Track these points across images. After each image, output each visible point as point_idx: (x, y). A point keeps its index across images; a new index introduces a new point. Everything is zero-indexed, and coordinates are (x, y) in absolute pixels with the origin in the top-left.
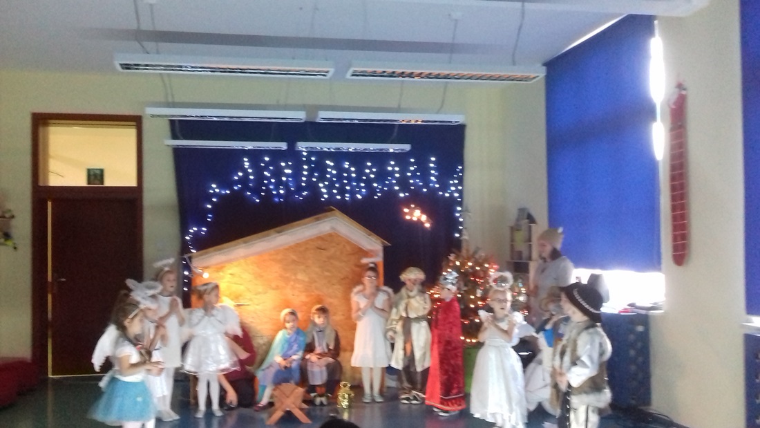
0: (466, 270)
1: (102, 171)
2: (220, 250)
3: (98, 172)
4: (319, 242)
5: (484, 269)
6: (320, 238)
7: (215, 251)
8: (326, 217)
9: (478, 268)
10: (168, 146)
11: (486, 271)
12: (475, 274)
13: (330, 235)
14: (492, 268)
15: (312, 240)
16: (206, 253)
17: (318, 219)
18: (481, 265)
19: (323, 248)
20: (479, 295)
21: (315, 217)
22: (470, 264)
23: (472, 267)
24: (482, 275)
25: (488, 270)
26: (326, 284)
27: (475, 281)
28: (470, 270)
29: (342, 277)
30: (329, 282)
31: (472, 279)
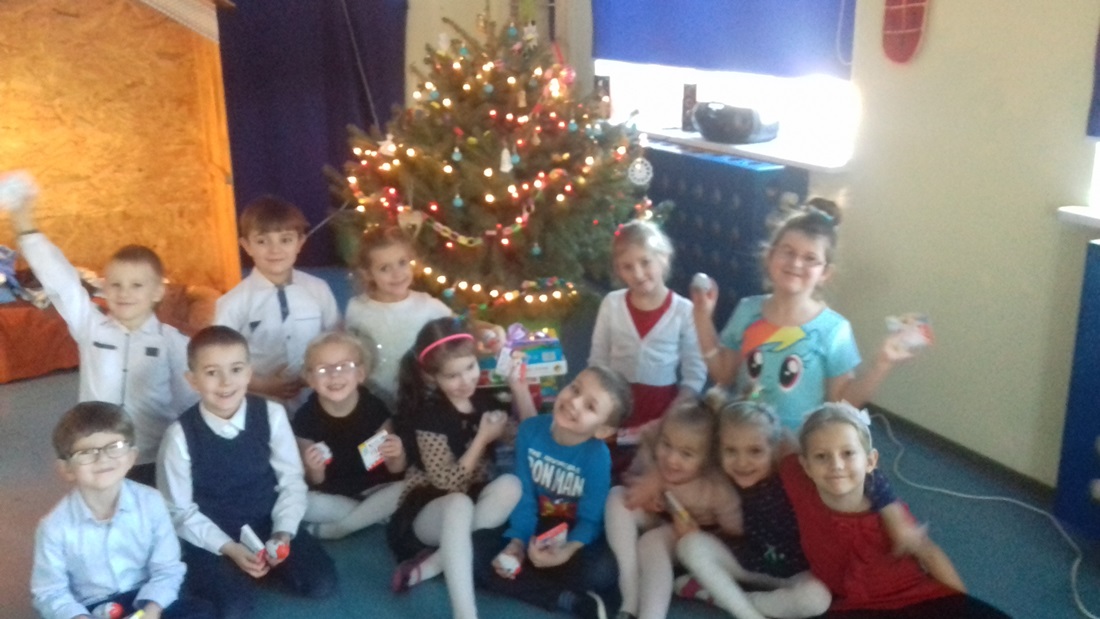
0: (477, 86)
5: (532, 83)
9: (512, 80)
11: (534, 90)
12: (502, 98)
14: (556, 75)
18: (523, 69)
20: (507, 166)
22: (488, 67)
23: (496, 77)
24: (522, 104)
25: (543, 82)
26: (87, 99)
27: (501, 119)
28: (489, 88)
29: (129, 82)
30: (96, 94)
31: (493, 113)
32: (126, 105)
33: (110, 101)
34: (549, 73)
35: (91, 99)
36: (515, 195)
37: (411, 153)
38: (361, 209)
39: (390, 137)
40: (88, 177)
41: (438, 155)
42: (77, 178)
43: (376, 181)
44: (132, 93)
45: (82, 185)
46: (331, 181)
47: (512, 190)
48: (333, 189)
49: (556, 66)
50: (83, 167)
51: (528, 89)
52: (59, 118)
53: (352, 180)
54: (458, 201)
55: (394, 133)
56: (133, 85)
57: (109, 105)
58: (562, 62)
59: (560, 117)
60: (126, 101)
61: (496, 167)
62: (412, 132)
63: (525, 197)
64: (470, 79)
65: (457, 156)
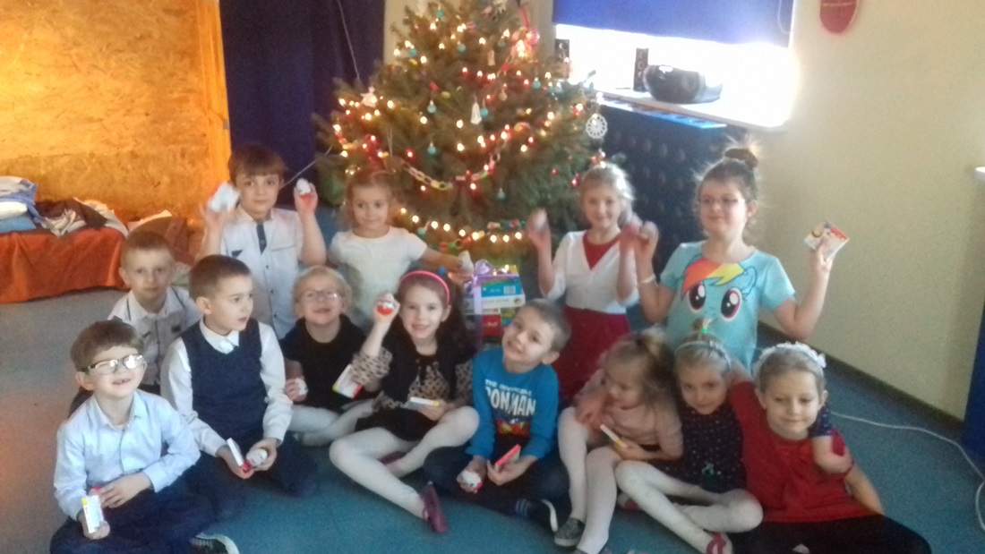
0: (452, 46)
5: (501, 44)
11: (502, 50)
12: (473, 57)
14: (522, 37)
18: (492, 29)
20: (476, 119)
22: (461, 28)
23: (468, 38)
24: (492, 62)
25: (510, 43)
26: (101, 50)
27: (472, 76)
28: (462, 47)
29: (138, 35)
30: (109, 45)
31: (465, 70)
32: (135, 56)
33: (120, 51)
34: (515, 36)
35: (104, 49)
36: (483, 145)
37: (391, 104)
38: (344, 154)
39: (372, 90)
40: (101, 120)
41: (415, 107)
42: (91, 120)
43: (357, 129)
44: (141, 45)
45: (96, 126)
46: (318, 129)
47: (481, 140)
48: (320, 135)
49: (523, 28)
50: (96, 111)
51: (497, 50)
52: (75, 66)
53: (337, 128)
54: (432, 149)
55: (375, 87)
56: (142, 38)
57: (120, 55)
58: (527, 26)
59: (525, 75)
60: (135, 52)
61: (467, 120)
62: (394, 86)
63: (492, 147)
64: (445, 39)
65: (432, 108)
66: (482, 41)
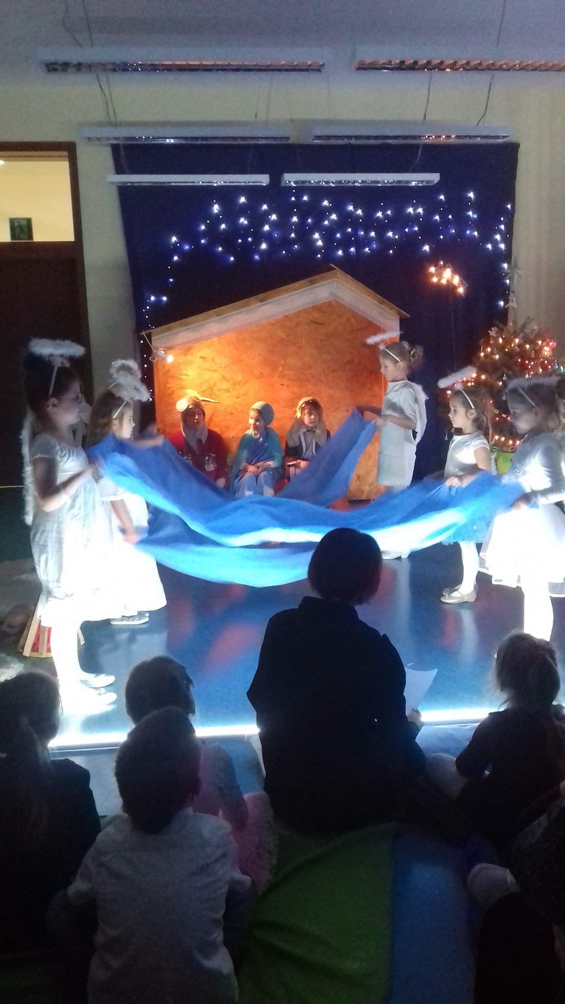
0: (512, 350)
1: (29, 221)
2: (187, 325)
3: (25, 223)
4: (316, 315)
5: (537, 348)
6: (317, 308)
7: (181, 326)
8: (324, 279)
10: (112, 183)
11: (538, 351)
12: (523, 354)
13: (329, 304)
14: (547, 345)
15: (305, 311)
16: (169, 329)
17: (312, 283)
18: (533, 342)
19: (320, 321)
21: (309, 279)
22: (517, 341)
23: (520, 346)
24: (533, 356)
25: (541, 348)
26: (324, 370)
27: (523, 364)
28: (517, 349)
29: (346, 361)
30: (328, 368)
31: (520, 360)
33: (335, 371)
34: (544, 344)
41: (495, 378)
44: (347, 367)
49: (548, 340)
51: (535, 351)
58: (550, 339)
59: (549, 363)
62: (482, 369)
65: (505, 378)
66: (528, 346)
